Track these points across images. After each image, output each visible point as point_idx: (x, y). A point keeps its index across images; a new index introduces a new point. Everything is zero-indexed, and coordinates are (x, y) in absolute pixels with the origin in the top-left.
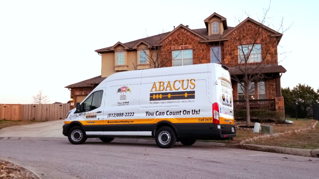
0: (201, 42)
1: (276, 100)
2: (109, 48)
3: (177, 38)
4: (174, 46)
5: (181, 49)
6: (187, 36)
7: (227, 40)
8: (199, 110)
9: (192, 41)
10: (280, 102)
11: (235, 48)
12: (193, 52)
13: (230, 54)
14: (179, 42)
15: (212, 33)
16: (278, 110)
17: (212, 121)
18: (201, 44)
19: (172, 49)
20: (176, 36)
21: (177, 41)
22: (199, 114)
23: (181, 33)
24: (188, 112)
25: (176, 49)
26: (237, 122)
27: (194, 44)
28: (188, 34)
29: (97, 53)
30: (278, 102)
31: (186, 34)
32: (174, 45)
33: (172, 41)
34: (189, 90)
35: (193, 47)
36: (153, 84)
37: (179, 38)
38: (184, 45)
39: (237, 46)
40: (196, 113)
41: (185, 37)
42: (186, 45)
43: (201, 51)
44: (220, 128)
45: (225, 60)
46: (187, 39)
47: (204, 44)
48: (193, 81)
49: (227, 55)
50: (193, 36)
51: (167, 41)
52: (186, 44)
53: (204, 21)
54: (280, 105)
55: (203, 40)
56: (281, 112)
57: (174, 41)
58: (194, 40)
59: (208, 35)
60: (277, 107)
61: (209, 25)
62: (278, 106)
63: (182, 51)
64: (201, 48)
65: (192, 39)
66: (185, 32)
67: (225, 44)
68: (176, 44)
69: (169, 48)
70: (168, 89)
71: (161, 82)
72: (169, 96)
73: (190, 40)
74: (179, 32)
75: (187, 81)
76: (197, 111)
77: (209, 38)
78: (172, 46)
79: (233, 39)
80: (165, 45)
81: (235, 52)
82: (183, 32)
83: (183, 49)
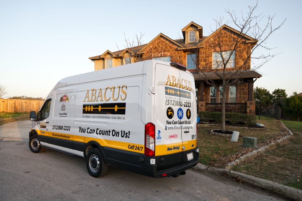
0: (178, 49)
1: (248, 103)
2: (100, 56)
3: (157, 46)
4: (154, 54)
5: (160, 56)
6: (166, 44)
7: (203, 47)
8: (129, 132)
9: (170, 49)
10: (251, 106)
11: (209, 54)
12: (171, 59)
13: (205, 61)
14: (159, 50)
15: (189, 42)
16: (249, 113)
17: (143, 152)
18: (178, 51)
19: (152, 57)
20: (157, 45)
21: (157, 49)
22: (129, 137)
23: (161, 41)
24: (117, 133)
25: (156, 56)
26: (210, 125)
27: (172, 51)
28: (167, 42)
29: (91, 60)
30: (250, 106)
31: (165, 42)
32: (154, 52)
33: (153, 49)
34: (120, 101)
35: (171, 54)
36: (87, 92)
37: (159, 46)
38: (163, 52)
39: (212, 53)
40: (125, 136)
41: (164, 45)
42: (165, 53)
43: (178, 58)
44: (154, 163)
45: (199, 66)
46: (166, 47)
47: (181, 51)
48: (124, 89)
49: (202, 61)
50: (171, 45)
51: (148, 49)
52: (164, 51)
53: (182, 30)
54: (252, 109)
55: (180, 48)
56: (253, 115)
57: (154, 49)
58: (172, 47)
59: (185, 43)
60: (248, 111)
61: (186, 34)
62: (249, 109)
63: (161, 58)
64: (178, 55)
65: (171, 47)
66: (165, 40)
67: (200, 51)
68: (156, 52)
69: (150, 56)
70: (100, 98)
71: (93, 90)
72: (100, 108)
73: (168, 48)
74: (159, 41)
75: (118, 89)
76: (127, 133)
77: (186, 46)
78: (153, 53)
79: (209, 46)
80: (147, 53)
81: (210, 59)
82: (162, 40)
83: (162, 57)
